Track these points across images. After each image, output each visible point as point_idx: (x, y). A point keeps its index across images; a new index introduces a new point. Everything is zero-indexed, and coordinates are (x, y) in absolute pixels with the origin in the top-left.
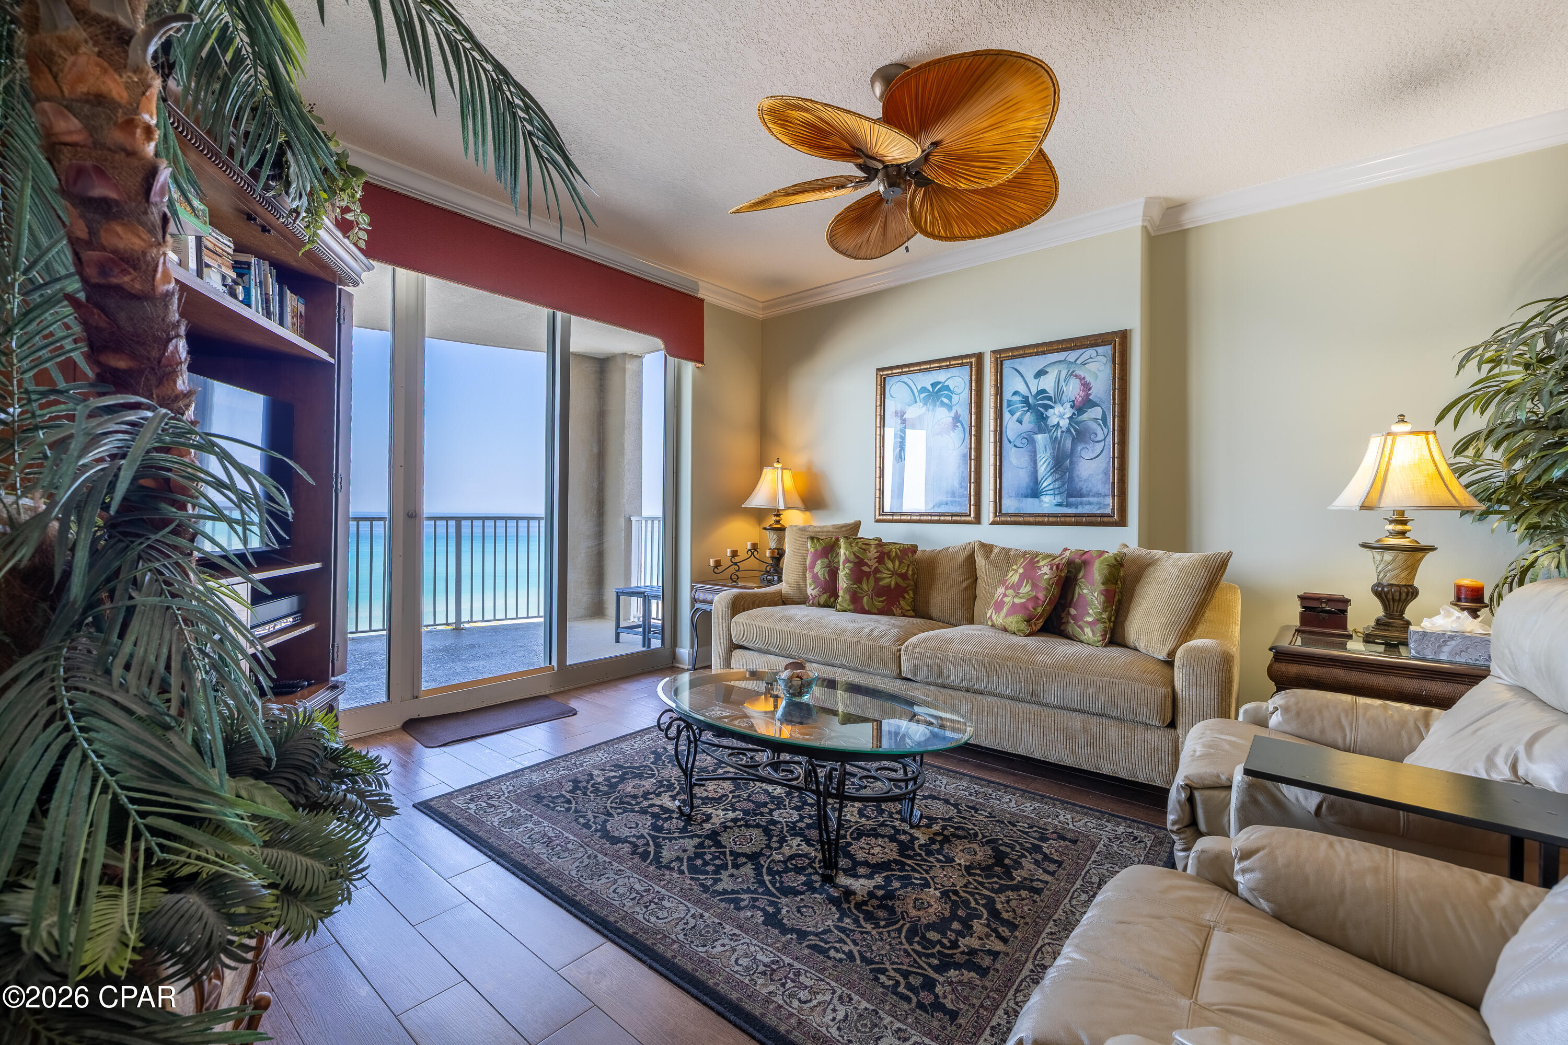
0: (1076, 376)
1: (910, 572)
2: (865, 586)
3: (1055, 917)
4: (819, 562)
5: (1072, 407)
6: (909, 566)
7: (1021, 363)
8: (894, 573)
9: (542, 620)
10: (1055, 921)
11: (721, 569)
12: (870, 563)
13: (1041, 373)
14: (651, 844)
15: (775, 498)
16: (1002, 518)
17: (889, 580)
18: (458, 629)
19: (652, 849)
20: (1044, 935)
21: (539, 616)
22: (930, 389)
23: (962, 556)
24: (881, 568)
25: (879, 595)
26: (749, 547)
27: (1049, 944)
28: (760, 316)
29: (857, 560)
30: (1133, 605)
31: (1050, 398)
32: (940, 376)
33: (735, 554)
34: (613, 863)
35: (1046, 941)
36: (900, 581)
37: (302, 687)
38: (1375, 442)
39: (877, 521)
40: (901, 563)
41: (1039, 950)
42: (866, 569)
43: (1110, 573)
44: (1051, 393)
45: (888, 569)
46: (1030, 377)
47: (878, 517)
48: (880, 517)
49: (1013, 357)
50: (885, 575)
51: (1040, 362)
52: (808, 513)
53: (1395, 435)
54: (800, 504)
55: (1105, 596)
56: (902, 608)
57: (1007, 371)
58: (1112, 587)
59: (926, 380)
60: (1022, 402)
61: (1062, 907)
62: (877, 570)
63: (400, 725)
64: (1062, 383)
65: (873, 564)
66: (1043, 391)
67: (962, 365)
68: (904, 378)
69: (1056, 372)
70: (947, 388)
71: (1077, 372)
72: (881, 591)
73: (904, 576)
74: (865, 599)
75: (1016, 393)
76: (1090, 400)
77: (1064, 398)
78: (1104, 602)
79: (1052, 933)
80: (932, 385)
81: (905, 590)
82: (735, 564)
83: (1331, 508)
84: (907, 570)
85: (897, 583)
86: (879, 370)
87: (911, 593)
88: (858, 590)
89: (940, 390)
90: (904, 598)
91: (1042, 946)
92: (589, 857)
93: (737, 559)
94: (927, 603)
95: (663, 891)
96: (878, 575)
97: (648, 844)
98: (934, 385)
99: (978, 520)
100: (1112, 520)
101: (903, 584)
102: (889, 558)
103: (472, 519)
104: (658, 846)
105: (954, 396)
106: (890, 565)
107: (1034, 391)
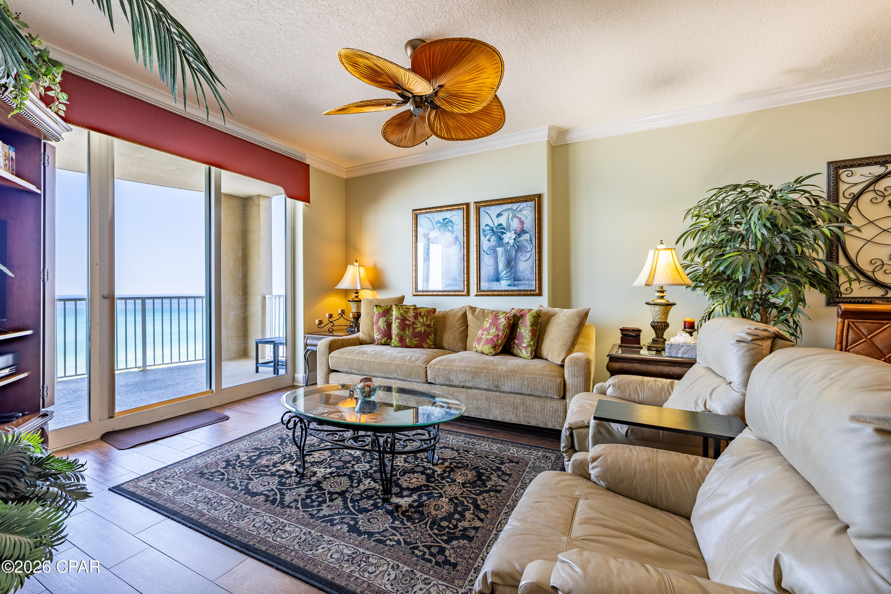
0: (517, 217)
1: (432, 324)
2: (407, 333)
3: (507, 504)
4: (381, 319)
5: (515, 233)
6: (431, 320)
7: (489, 209)
8: (423, 324)
9: (204, 361)
10: (507, 506)
11: (322, 325)
12: (410, 319)
13: (499, 215)
14: (278, 493)
15: (355, 283)
16: (481, 293)
17: (420, 328)
18: (144, 370)
19: (278, 497)
20: (502, 514)
21: (203, 359)
22: (442, 222)
23: (460, 314)
24: (416, 322)
25: (415, 337)
26: (340, 312)
27: (504, 519)
28: (345, 176)
29: (402, 318)
30: (545, 337)
31: (504, 228)
32: (447, 215)
33: (331, 316)
34: (253, 509)
35: (503, 517)
36: (427, 329)
37: (17, 418)
38: (651, 253)
39: (414, 295)
40: (427, 318)
41: (500, 522)
42: (407, 322)
43: (534, 320)
44: (505, 225)
45: (420, 322)
46: (494, 216)
47: (415, 293)
48: (416, 293)
49: (485, 206)
50: (418, 326)
51: (498, 209)
52: (375, 292)
53: (659, 250)
54: (369, 286)
55: (532, 333)
56: (428, 344)
57: (482, 213)
58: (535, 328)
59: (439, 216)
60: (490, 230)
61: (511, 498)
62: (414, 323)
63: (99, 436)
64: (510, 220)
65: (412, 320)
66: (501, 225)
67: (459, 209)
68: (428, 215)
69: (507, 214)
70: (451, 221)
71: (517, 215)
72: (416, 335)
73: (429, 326)
74: (407, 340)
75: (487, 225)
76: (524, 230)
77: (511, 228)
78: (531, 336)
79: (506, 513)
80: (443, 219)
81: (429, 334)
82: (331, 322)
83: (633, 285)
84: (431, 323)
85: (425, 330)
86: (413, 210)
87: (433, 335)
88: (403, 335)
89: (447, 223)
90: (429, 338)
91: (501, 520)
92: (236, 507)
93: (332, 319)
94: (442, 340)
95: (286, 522)
96: (415, 326)
97: (276, 494)
98: (444, 220)
99: (468, 294)
100: (535, 293)
101: (428, 330)
102: (420, 316)
103: (153, 298)
104: (282, 495)
105: (455, 226)
106: (421, 320)
107: (496, 225)
